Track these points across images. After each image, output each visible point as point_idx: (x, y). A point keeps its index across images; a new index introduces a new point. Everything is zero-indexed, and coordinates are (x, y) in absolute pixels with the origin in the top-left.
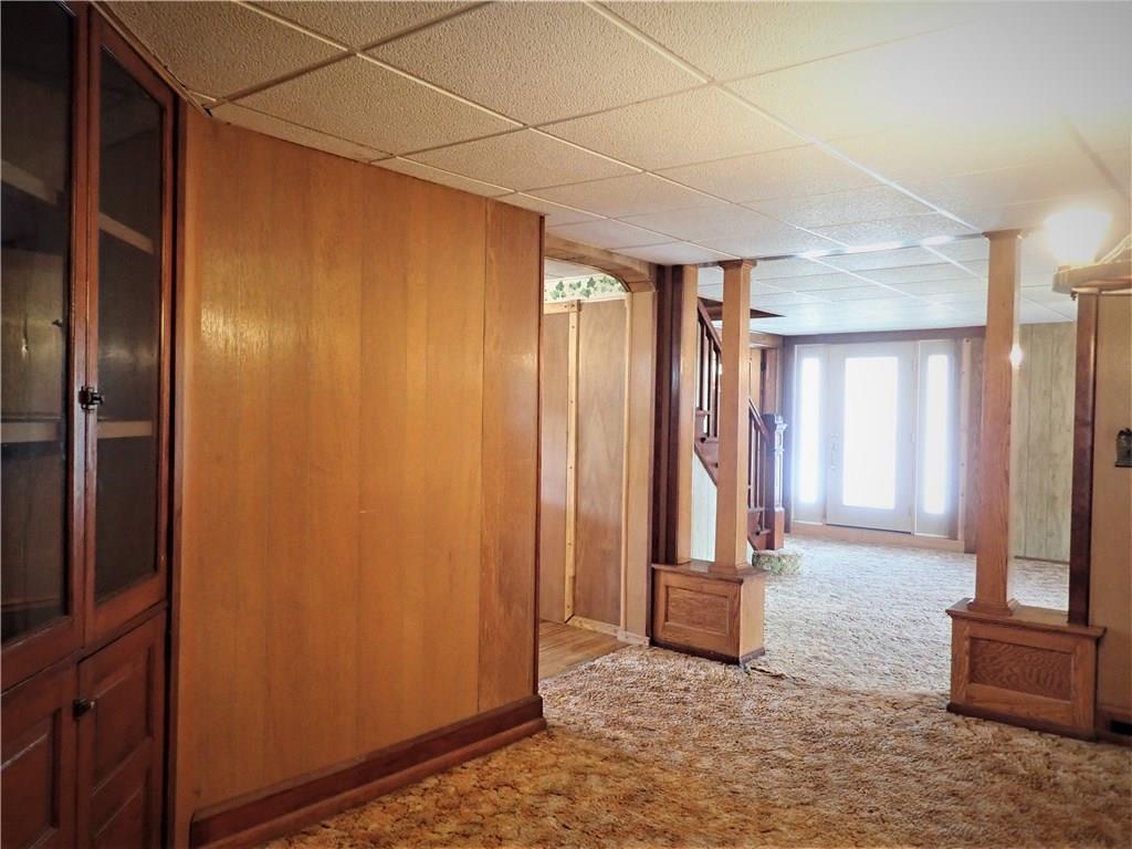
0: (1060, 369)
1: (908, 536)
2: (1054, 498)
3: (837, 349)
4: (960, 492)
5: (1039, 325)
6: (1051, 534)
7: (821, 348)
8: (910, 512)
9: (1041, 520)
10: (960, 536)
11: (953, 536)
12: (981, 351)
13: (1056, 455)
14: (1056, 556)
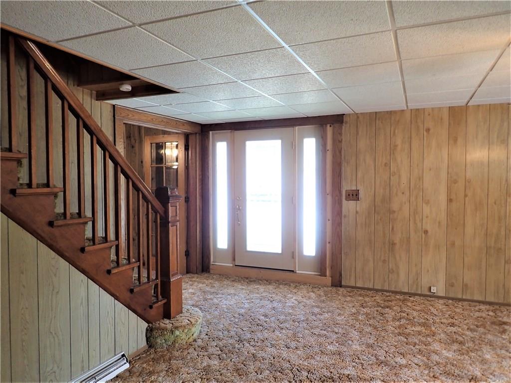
0: (396, 146)
1: (292, 274)
2: (394, 244)
3: (239, 134)
4: (328, 241)
5: (380, 112)
6: (391, 271)
7: (228, 133)
8: (293, 256)
9: (384, 261)
10: (328, 273)
11: (323, 273)
12: (340, 134)
13: (394, 212)
14: (395, 288)
